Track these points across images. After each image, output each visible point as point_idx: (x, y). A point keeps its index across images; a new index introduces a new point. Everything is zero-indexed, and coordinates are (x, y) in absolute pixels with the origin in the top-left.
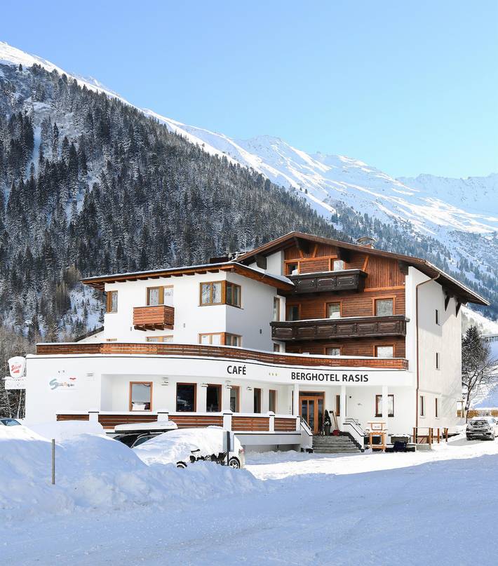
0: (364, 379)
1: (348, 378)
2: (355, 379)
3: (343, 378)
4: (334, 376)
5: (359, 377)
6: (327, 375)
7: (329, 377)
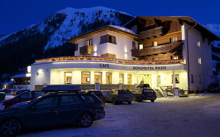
0: (164, 68)
1: (158, 68)
2: (161, 68)
3: (156, 68)
4: (152, 68)
5: (163, 68)
6: (149, 67)
7: (150, 68)
